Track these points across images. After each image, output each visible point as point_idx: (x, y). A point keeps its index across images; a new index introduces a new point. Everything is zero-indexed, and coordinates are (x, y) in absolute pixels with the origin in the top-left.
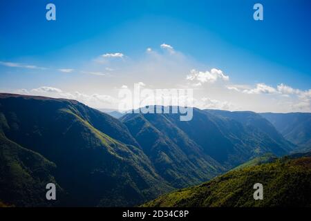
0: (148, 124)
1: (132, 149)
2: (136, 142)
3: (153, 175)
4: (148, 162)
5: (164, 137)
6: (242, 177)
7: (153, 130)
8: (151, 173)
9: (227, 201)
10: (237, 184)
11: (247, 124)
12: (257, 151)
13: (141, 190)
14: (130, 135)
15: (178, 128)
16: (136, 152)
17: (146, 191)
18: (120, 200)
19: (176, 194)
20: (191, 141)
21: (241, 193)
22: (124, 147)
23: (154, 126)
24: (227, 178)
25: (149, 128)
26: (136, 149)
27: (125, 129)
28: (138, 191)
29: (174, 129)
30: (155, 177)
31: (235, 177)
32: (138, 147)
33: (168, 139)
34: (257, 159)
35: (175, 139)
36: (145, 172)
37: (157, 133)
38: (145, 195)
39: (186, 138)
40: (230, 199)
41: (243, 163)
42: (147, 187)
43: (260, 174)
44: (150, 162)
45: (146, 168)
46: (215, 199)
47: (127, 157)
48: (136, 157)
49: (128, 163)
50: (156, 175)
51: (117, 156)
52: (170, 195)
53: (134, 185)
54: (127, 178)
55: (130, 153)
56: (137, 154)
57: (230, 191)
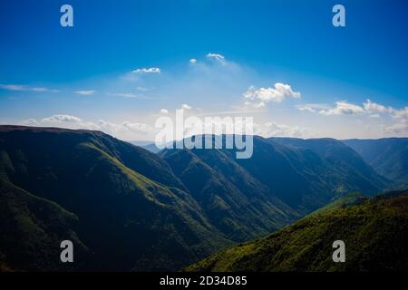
0: (196, 160)
1: (176, 193)
2: (181, 183)
3: (205, 226)
4: (198, 209)
5: (217, 176)
6: (322, 225)
7: (203, 166)
8: (202, 223)
9: (302, 256)
10: (315, 234)
11: (327, 155)
12: (340, 189)
13: (190, 245)
14: (173, 174)
15: (235, 163)
16: (182, 197)
17: (196, 246)
18: (162, 260)
19: (236, 249)
20: (253, 180)
21: (320, 246)
22: (165, 191)
23: (205, 161)
24: (302, 227)
25: (198, 164)
26: (181, 192)
27: (166, 166)
28: (186, 247)
29: (231, 165)
30: (208, 228)
31: (312, 225)
32: (184, 190)
33: (222, 178)
34: (340, 201)
35: (232, 178)
36: (194, 222)
37: (209, 171)
38: (196, 252)
39: (247, 175)
40: (306, 254)
41: (322, 207)
42: (198, 241)
43: (344, 220)
44: (200, 208)
45: (195, 217)
46: (288, 254)
47: (170, 203)
48: (182, 203)
49: (172, 211)
50: (209, 226)
51: (157, 202)
52: (228, 251)
53: (180, 240)
54: (171, 231)
55: (173, 198)
56: (183, 199)
57: (306, 243)
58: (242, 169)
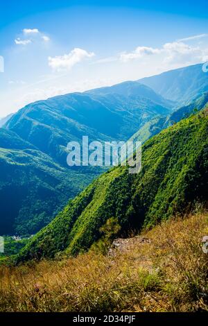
0: (36, 123)
1: (30, 153)
2: (30, 144)
3: (60, 170)
4: (49, 159)
5: (57, 131)
6: (165, 140)
7: (42, 127)
8: (57, 168)
9: (159, 165)
10: (163, 147)
11: (129, 94)
12: (145, 116)
13: (54, 187)
14: (22, 140)
15: (66, 118)
16: (35, 154)
17: (59, 186)
18: (38, 204)
19: (106, 176)
20: (82, 126)
21: (169, 154)
22: (21, 154)
23: (42, 123)
24: (150, 146)
25: (39, 126)
26: (33, 151)
27: (14, 135)
28: (52, 189)
29: (63, 120)
30: (63, 171)
31: (158, 142)
32: (35, 149)
33: (60, 131)
35: (67, 129)
36: (51, 169)
37: (48, 129)
38: (60, 190)
39: (77, 124)
42: (59, 182)
44: (51, 159)
45: (50, 165)
46: (147, 167)
47: (29, 162)
48: (36, 158)
49: (32, 167)
50: (63, 169)
51: (18, 164)
52: (100, 179)
53: (46, 185)
54: (37, 181)
55: (29, 157)
56: (37, 155)
57: (158, 155)
58: (72, 121)
